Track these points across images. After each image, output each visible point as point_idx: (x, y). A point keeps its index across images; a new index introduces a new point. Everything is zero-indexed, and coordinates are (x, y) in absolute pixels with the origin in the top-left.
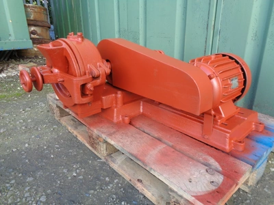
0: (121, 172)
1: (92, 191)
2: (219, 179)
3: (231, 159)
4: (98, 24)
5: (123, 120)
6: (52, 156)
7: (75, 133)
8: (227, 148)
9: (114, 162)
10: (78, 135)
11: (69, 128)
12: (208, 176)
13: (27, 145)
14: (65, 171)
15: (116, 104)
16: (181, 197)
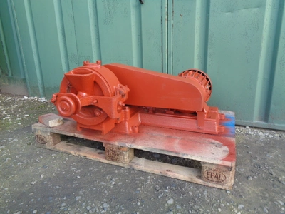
0: (149, 170)
1: (139, 189)
2: (226, 148)
3: (222, 137)
4: (34, 50)
5: (133, 130)
6: (78, 177)
7: (82, 154)
8: (217, 131)
9: (138, 164)
10: (87, 155)
11: (72, 152)
12: (219, 149)
13: (42, 176)
14: (103, 183)
15: (125, 117)
16: (213, 164)
